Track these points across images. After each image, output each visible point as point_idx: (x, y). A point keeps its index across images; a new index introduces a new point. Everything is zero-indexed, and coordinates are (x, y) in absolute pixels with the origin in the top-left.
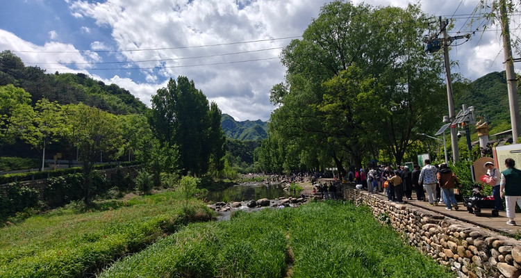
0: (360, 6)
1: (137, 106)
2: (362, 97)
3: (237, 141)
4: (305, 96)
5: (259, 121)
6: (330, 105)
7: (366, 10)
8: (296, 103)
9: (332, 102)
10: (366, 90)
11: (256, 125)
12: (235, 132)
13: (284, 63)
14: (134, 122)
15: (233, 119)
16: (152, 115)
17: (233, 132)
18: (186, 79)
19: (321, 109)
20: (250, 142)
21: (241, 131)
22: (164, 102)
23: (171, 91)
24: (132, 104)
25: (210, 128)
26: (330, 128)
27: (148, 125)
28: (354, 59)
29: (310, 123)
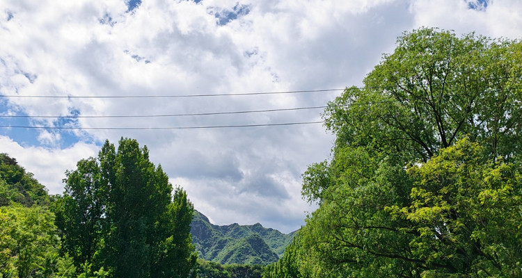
0: (467, 38)
1: (28, 188)
2: (488, 198)
3: (213, 265)
4: (376, 189)
5: (257, 227)
6: (427, 209)
7: (479, 44)
8: (358, 202)
9: (430, 204)
10: (495, 185)
11: (250, 234)
12: (209, 246)
13: (329, 125)
14: (31, 222)
15: (207, 220)
16: (62, 208)
17: (205, 246)
18: (134, 144)
19: (411, 216)
20: (240, 268)
21: (221, 245)
22: (88, 184)
23: (105, 166)
24: (18, 184)
25: (170, 239)
26: (427, 253)
27: (55, 228)
28: (461, 126)
29: (382, 241)
